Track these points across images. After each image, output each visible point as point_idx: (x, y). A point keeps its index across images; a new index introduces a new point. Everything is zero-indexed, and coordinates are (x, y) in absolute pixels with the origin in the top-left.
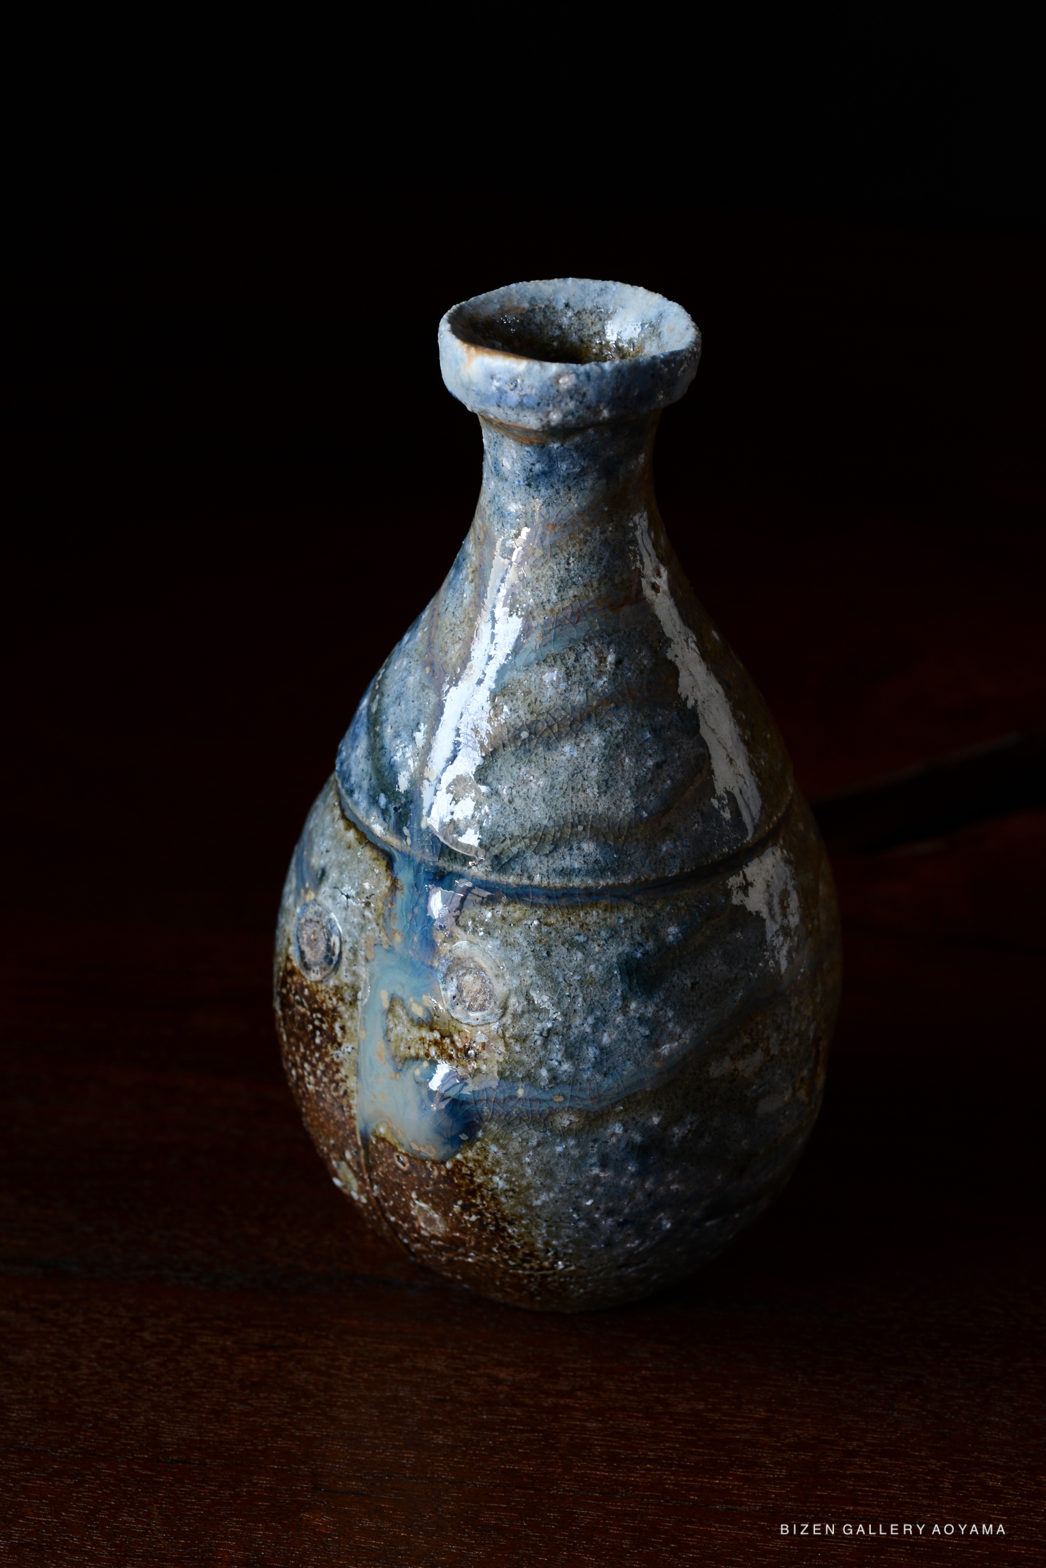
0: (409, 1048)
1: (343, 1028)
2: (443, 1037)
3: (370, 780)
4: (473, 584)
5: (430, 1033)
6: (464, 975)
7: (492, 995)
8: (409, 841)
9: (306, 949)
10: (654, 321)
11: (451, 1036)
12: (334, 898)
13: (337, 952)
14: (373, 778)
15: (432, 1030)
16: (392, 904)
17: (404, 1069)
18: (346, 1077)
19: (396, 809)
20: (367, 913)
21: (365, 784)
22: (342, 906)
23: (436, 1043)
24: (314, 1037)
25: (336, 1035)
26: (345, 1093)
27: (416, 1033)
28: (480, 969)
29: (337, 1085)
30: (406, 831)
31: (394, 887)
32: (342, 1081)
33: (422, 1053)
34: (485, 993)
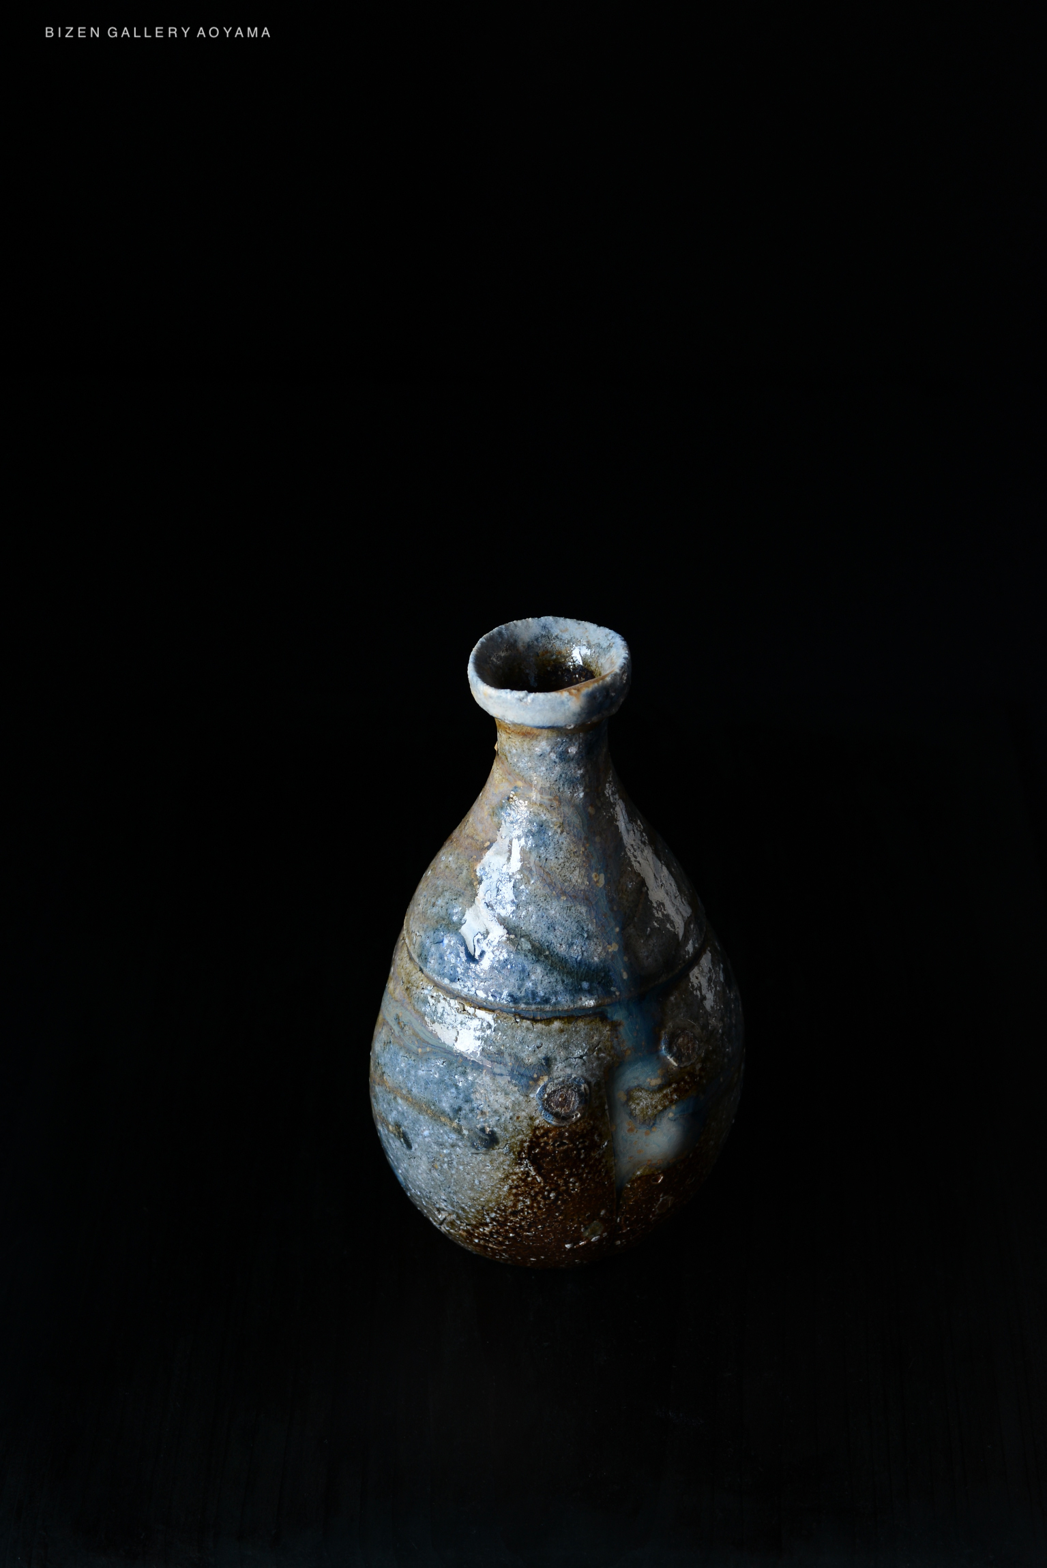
0: (656, 1108)
1: (600, 1135)
2: (678, 1083)
3: (563, 981)
4: (565, 833)
5: (670, 1088)
6: (678, 1040)
7: (695, 1038)
8: (617, 993)
9: (559, 1109)
10: (544, 633)
11: (683, 1079)
12: (570, 1065)
13: (588, 1092)
14: (565, 978)
15: (670, 1085)
16: (617, 1037)
17: (658, 1121)
18: (606, 1162)
19: (599, 983)
20: (602, 1055)
21: (560, 987)
22: (580, 1064)
23: (675, 1090)
24: (580, 1154)
25: (596, 1142)
26: (607, 1172)
27: (659, 1096)
28: (683, 1030)
29: (600, 1171)
30: (613, 989)
31: (615, 1026)
32: (603, 1167)
33: (667, 1103)
34: (691, 1041)
